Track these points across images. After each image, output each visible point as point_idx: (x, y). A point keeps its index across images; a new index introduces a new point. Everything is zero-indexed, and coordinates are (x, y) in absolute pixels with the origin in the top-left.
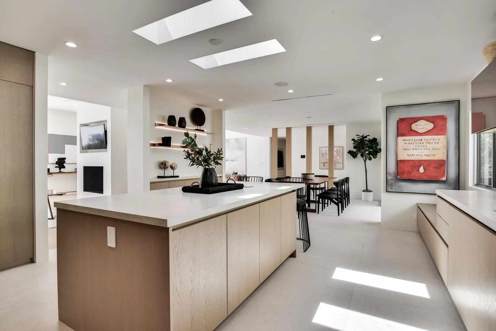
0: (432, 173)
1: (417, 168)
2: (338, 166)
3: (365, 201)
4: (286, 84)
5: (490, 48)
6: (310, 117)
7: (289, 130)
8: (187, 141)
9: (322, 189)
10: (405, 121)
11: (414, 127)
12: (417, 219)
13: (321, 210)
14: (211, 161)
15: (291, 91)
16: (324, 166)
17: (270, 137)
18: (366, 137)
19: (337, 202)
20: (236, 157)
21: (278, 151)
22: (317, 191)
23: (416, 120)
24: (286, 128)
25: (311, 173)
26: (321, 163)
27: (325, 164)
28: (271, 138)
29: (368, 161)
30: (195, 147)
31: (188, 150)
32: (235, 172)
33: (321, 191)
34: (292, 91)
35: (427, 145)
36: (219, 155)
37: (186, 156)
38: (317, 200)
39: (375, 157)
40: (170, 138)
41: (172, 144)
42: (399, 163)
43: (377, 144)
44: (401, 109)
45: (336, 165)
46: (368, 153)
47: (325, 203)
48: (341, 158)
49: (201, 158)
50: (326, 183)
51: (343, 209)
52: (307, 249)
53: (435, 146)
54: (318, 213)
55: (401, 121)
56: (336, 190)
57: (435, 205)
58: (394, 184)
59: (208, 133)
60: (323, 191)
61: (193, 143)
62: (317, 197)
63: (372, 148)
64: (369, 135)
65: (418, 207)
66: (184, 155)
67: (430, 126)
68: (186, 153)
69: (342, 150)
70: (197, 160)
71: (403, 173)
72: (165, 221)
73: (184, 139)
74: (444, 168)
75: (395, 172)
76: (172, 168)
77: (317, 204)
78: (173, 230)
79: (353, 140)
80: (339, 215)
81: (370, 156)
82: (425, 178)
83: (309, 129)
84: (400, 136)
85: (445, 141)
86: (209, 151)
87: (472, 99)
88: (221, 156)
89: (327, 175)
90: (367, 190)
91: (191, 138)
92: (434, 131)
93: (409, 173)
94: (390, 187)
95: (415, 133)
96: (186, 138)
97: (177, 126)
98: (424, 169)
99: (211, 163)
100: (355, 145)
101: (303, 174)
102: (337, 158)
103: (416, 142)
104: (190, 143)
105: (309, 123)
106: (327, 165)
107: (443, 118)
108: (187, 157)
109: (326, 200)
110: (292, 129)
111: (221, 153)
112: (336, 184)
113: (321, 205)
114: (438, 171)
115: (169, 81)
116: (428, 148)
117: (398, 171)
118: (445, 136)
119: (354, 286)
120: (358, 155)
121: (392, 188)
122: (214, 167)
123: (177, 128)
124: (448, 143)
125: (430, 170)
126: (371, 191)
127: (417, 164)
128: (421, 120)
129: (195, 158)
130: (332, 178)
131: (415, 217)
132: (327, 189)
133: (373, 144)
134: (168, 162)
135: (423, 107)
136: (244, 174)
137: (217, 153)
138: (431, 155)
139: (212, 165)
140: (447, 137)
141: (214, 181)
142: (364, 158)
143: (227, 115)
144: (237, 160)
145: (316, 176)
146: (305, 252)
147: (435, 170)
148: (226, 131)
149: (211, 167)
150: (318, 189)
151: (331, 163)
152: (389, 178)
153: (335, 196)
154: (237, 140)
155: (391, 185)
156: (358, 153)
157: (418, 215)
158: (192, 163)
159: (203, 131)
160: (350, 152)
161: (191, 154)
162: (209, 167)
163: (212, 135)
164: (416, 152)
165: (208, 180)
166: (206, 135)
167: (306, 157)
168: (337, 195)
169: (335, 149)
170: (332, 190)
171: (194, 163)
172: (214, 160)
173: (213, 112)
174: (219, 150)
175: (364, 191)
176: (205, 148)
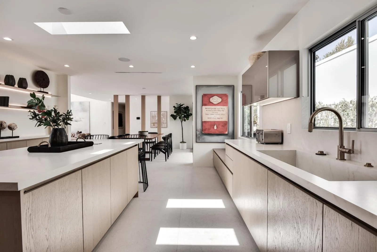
0: (221, 130)
1: (213, 127)
2: (164, 125)
3: (182, 149)
4: (128, 60)
5: (252, 57)
6: (145, 88)
7: (127, 97)
8: (33, 102)
9: (153, 142)
10: (206, 96)
11: (212, 100)
12: (213, 159)
13: (154, 158)
14: (60, 121)
15: (131, 66)
16: (154, 125)
17: (111, 102)
18: (182, 105)
19: (165, 151)
20: (80, 118)
21: (119, 114)
22: (150, 144)
23: (212, 96)
24: (126, 95)
25: (145, 131)
26: (152, 123)
27: (154, 124)
28: (113, 104)
29: (183, 122)
30: (43, 108)
31: (34, 111)
32: (80, 132)
33: (153, 144)
34: (133, 67)
35: (218, 112)
36: (69, 116)
37: (32, 116)
38: (151, 151)
39: (188, 120)
40: (8, 98)
41: (9, 104)
42: (203, 123)
43: (189, 110)
44: (204, 88)
45: (162, 125)
46: (183, 116)
47: (156, 153)
48: (166, 120)
49: (49, 118)
50: (156, 138)
51: (168, 156)
52: (146, 189)
53: (222, 112)
54: (152, 161)
55: (204, 96)
56: (164, 143)
57: (224, 149)
58: (201, 137)
59: (52, 95)
60: (154, 144)
61: (40, 104)
62: (151, 149)
63: (185, 113)
64: (184, 104)
65: (214, 151)
66: (30, 115)
67: (220, 100)
68: (32, 114)
69: (166, 114)
70: (45, 121)
71: (205, 130)
72: (16, 184)
73: (30, 100)
74: (227, 126)
75: (201, 129)
76: (10, 128)
77: (151, 154)
78: (25, 192)
79: (174, 107)
80: (166, 161)
81: (185, 118)
82: (217, 133)
83: (143, 98)
84: (204, 106)
85: (227, 109)
86: (57, 112)
87: (242, 85)
88: (71, 117)
89: (157, 132)
90: (183, 142)
91: (38, 99)
92: (222, 103)
93: (209, 129)
94: (198, 139)
95: (212, 104)
96: (32, 98)
97: (16, 86)
98: (217, 127)
99: (60, 124)
100: (175, 110)
101: (139, 132)
102: (163, 120)
103: (213, 109)
104: (37, 104)
105: (143, 93)
106: (156, 125)
107: (226, 96)
108: (33, 118)
109: (157, 151)
110: (130, 97)
111: (70, 114)
112: (164, 138)
113: (153, 154)
114: (224, 128)
115: (8, 39)
116: (218, 113)
117: (202, 128)
118: (227, 107)
119: (181, 209)
120: (177, 118)
121: (199, 140)
122: (64, 127)
123: (16, 88)
124: (228, 111)
125: (220, 127)
126: (185, 143)
127: (213, 124)
128: (215, 96)
129: (43, 119)
130: (160, 134)
131: (212, 158)
132: (157, 142)
133: (187, 111)
134: (5, 123)
135: (216, 87)
136: (89, 133)
137: (66, 114)
138: (220, 118)
139: (62, 125)
140: (228, 107)
141: (64, 140)
142: (181, 119)
143: (73, 80)
144: (81, 121)
145: (149, 133)
146: (145, 191)
147: (222, 127)
148: (71, 95)
149: (60, 127)
150: (151, 143)
151: (159, 123)
152: (198, 133)
153: (163, 147)
154: (81, 103)
155: (199, 138)
156: (177, 117)
157: (214, 156)
158: (39, 123)
159: (47, 93)
160: (172, 116)
161: (38, 115)
162: (58, 127)
163: (57, 97)
164: (212, 116)
165: (58, 140)
166: (50, 97)
167: (141, 118)
168: (165, 146)
169: (162, 113)
170: (161, 143)
171: (42, 124)
172: (63, 120)
173: (58, 76)
174: (69, 111)
175: (181, 143)
176: (54, 110)
